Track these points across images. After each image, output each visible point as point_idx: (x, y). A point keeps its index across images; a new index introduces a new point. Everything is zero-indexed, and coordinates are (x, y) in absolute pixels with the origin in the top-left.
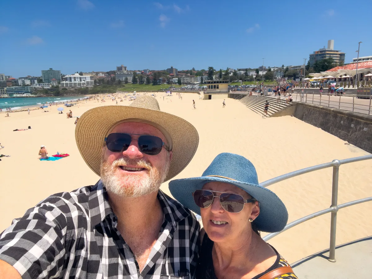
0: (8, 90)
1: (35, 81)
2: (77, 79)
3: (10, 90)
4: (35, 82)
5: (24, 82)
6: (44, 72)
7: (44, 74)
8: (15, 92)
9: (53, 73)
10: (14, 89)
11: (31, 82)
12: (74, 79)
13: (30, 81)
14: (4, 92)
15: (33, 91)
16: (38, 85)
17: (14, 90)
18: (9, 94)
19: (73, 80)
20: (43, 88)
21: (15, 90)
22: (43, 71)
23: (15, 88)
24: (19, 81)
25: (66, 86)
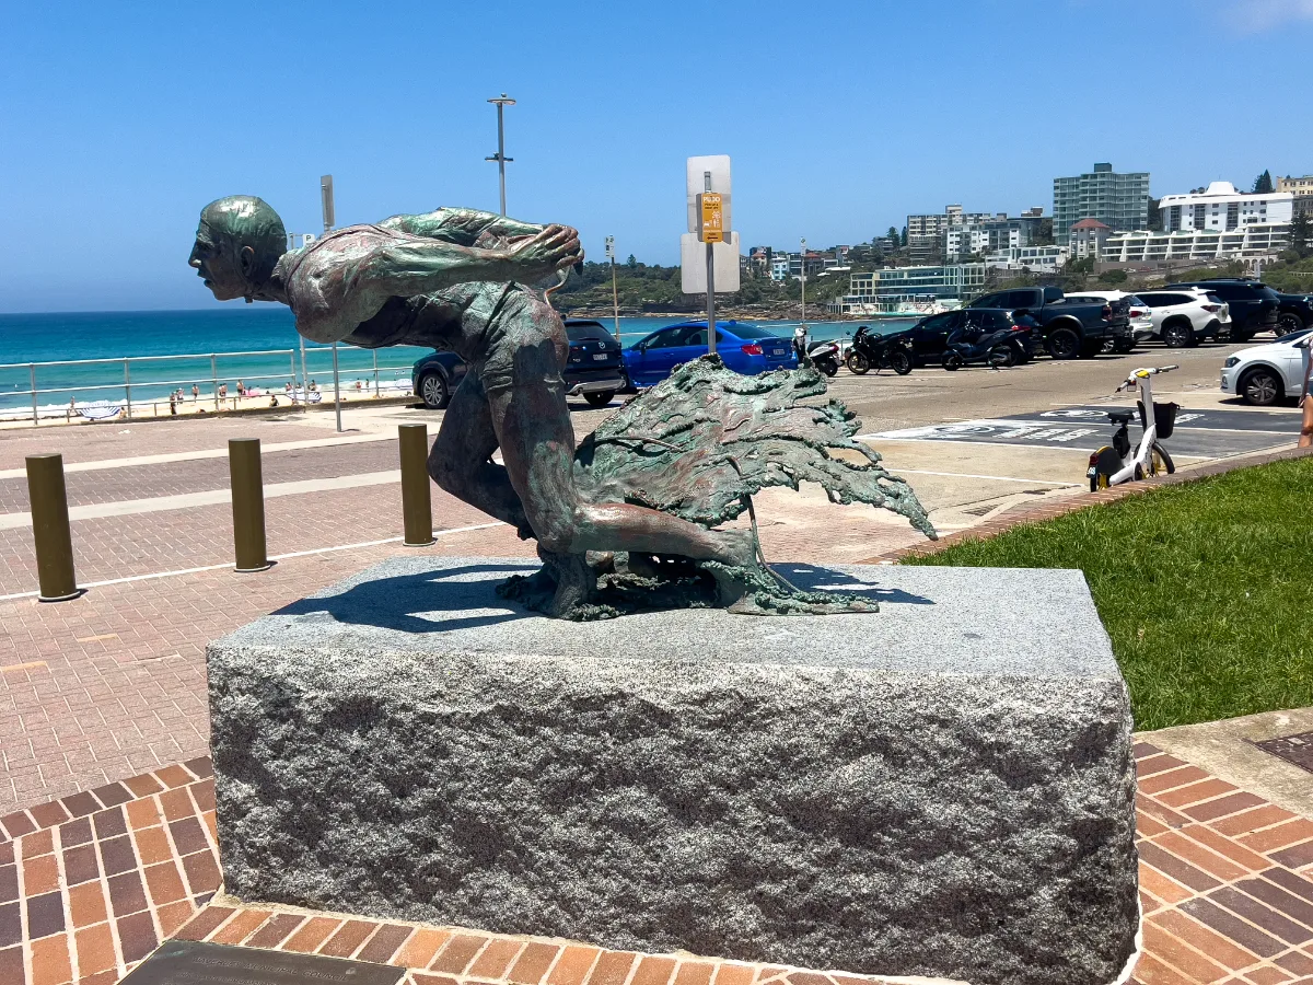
0: (886, 283)
1: (1012, 234)
2: (1209, 219)
3: (893, 283)
4: (1012, 242)
5: (968, 243)
6: (1066, 189)
7: (1064, 195)
8: (908, 291)
9: (1102, 190)
10: (905, 277)
11: (993, 240)
12: (1192, 219)
13: (987, 236)
14: (869, 292)
15: (976, 288)
16: (1010, 257)
17: (906, 282)
18: (884, 300)
19: (1186, 220)
20: (1026, 271)
21: (912, 282)
22: (1063, 180)
23: (911, 274)
24: (949, 239)
25: (1130, 258)
